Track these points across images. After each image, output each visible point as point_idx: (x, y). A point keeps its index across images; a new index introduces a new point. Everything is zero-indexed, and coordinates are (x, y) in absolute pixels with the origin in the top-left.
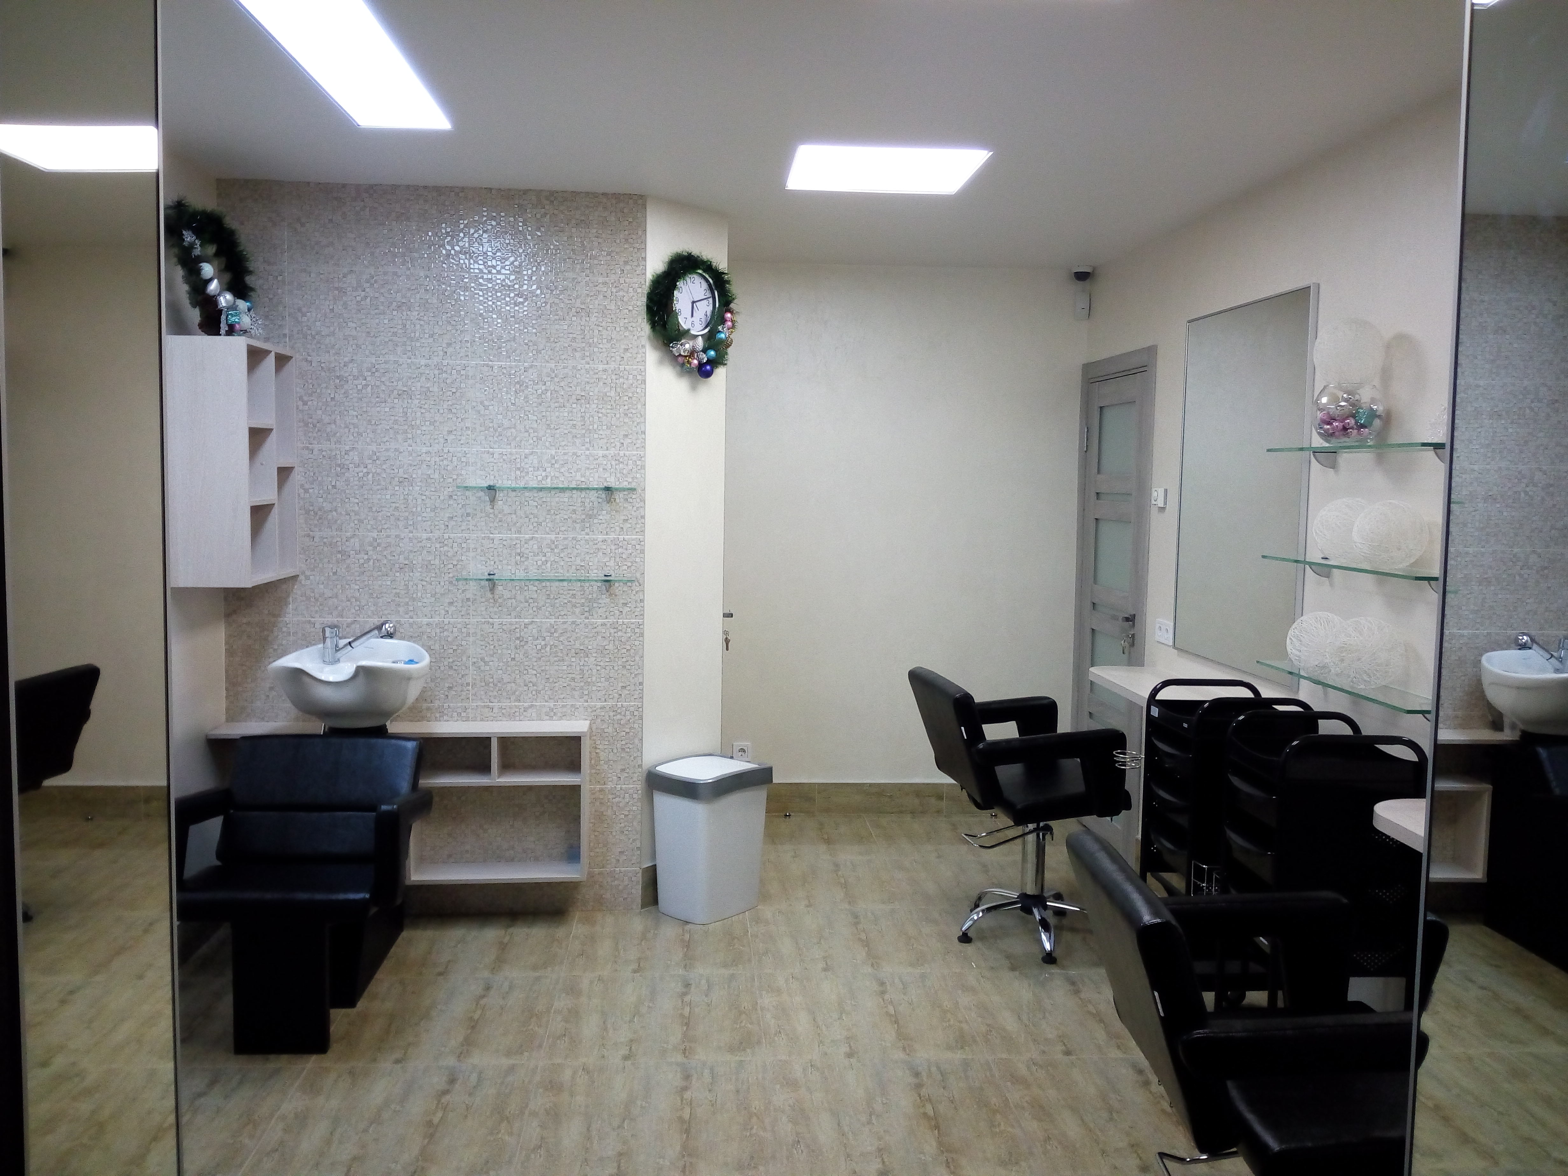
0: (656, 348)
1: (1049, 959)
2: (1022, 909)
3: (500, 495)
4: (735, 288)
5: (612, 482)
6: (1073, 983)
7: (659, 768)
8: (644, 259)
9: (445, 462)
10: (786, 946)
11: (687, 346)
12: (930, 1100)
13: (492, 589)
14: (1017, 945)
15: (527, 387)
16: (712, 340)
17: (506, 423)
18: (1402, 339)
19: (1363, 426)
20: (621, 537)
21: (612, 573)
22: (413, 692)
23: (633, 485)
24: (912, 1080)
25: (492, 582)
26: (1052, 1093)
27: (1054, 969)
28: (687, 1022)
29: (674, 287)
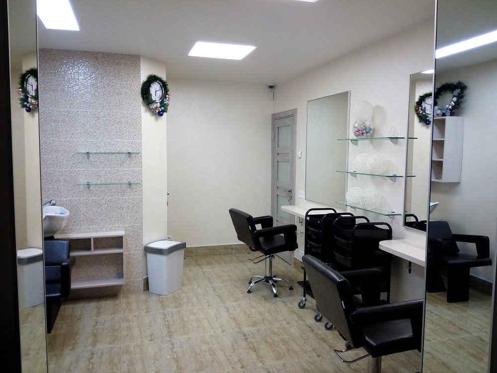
0: (144, 106)
1: (276, 296)
2: (266, 281)
3: (91, 155)
4: (169, 87)
5: (130, 151)
6: (284, 302)
7: (149, 245)
8: (140, 76)
9: (71, 144)
10: (194, 300)
11: (155, 106)
12: (250, 343)
13: (89, 188)
14: (266, 292)
15: (100, 118)
16: (162, 104)
17: (93, 131)
18: (378, 107)
19: (368, 133)
20: (134, 169)
21: (131, 181)
22: (64, 224)
23: (138, 152)
24: (243, 337)
25: (88, 185)
26: (286, 337)
27: (277, 299)
28: (168, 327)
29: (150, 86)
